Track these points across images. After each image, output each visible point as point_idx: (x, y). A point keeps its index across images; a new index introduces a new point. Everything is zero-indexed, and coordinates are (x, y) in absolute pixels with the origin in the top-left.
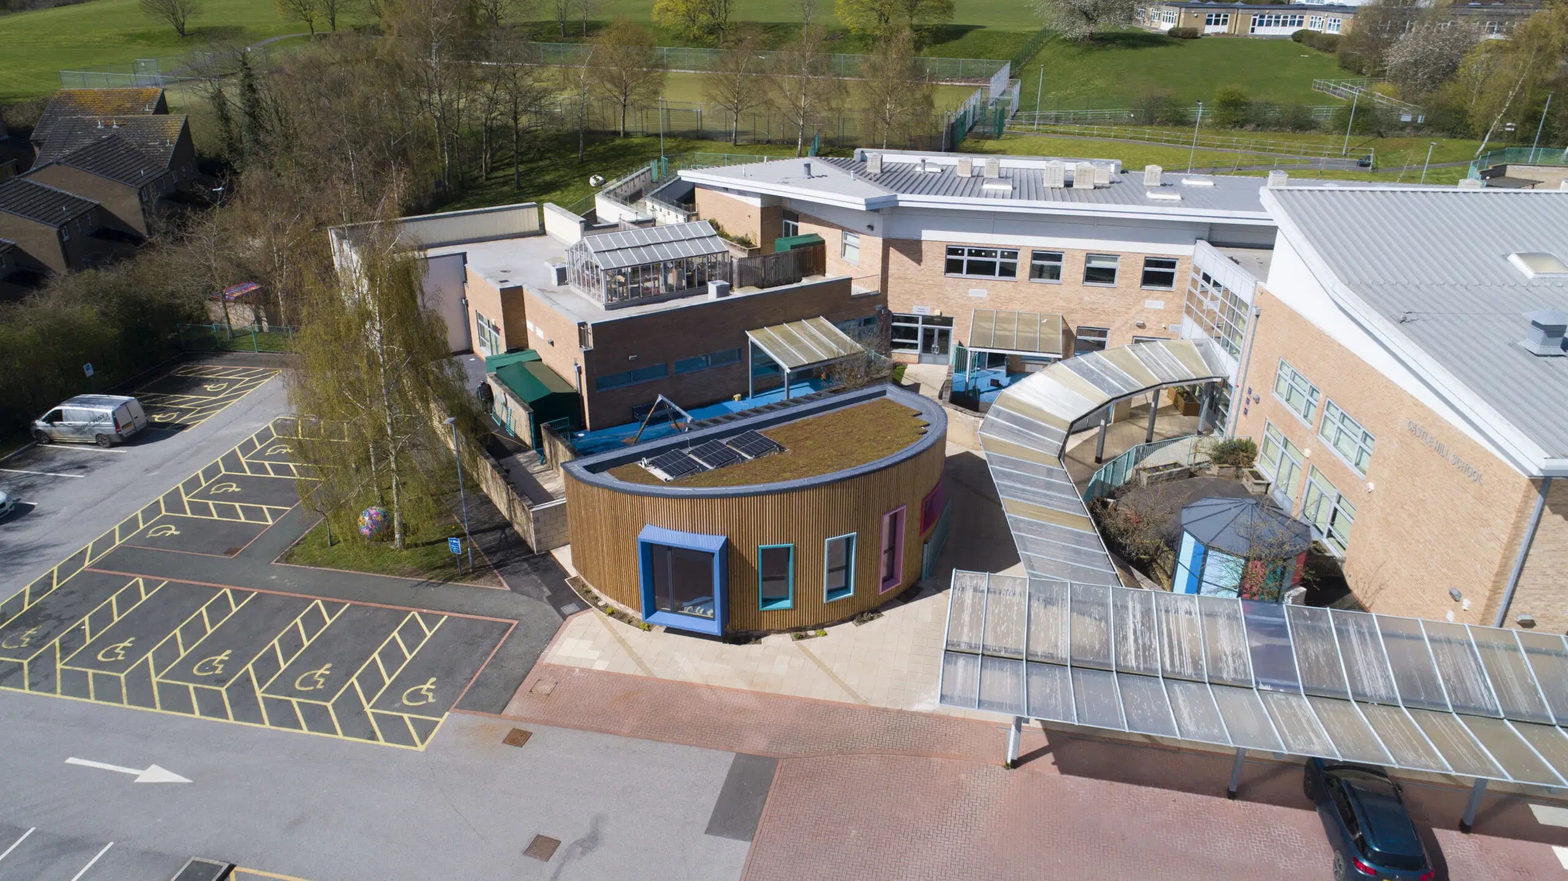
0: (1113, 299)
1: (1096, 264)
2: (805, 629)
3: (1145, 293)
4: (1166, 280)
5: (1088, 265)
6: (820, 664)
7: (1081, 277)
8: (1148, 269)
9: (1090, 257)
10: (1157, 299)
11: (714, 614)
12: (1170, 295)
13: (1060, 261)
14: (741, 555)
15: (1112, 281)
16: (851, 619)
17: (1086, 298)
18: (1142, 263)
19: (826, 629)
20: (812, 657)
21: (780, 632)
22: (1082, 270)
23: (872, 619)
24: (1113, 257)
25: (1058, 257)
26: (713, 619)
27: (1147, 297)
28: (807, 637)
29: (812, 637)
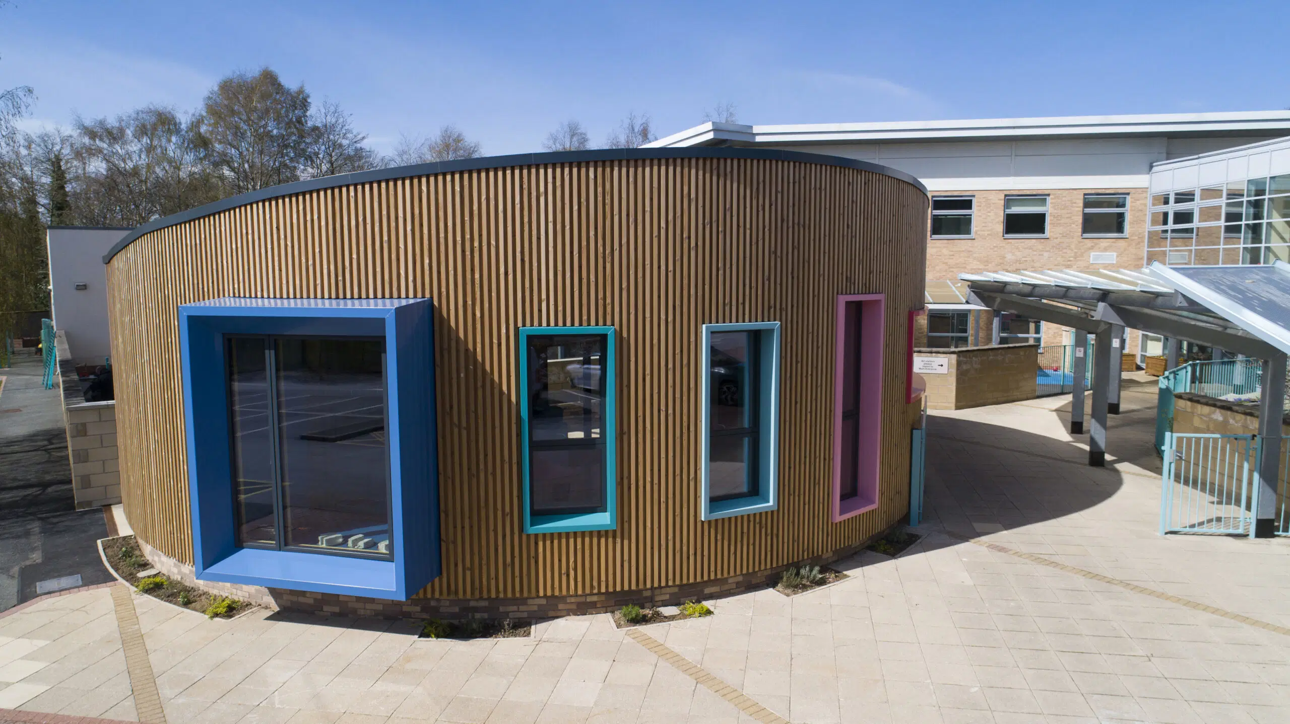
0: (1046, 254)
1: (1016, 210)
2: (652, 602)
3: (1089, 243)
4: (1116, 224)
5: (1009, 211)
6: (701, 676)
7: (1000, 228)
8: (1088, 210)
9: (1010, 199)
10: (1105, 249)
11: (390, 547)
12: (1122, 243)
13: (970, 207)
14: (470, 356)
15: (1042, 230)
16: (772, 582)
17: (1009, 257)
18: (1081, 204)
19: (708, 604)
20: (677, 660)
21: (583, 608)
22: (1001, 218)
23: (822, 582)
24: (1040, 198)
25: (966, 204)
26: (391, 560)
27: (1092, 248)
28: (657, 618)
29: (672, 618)
